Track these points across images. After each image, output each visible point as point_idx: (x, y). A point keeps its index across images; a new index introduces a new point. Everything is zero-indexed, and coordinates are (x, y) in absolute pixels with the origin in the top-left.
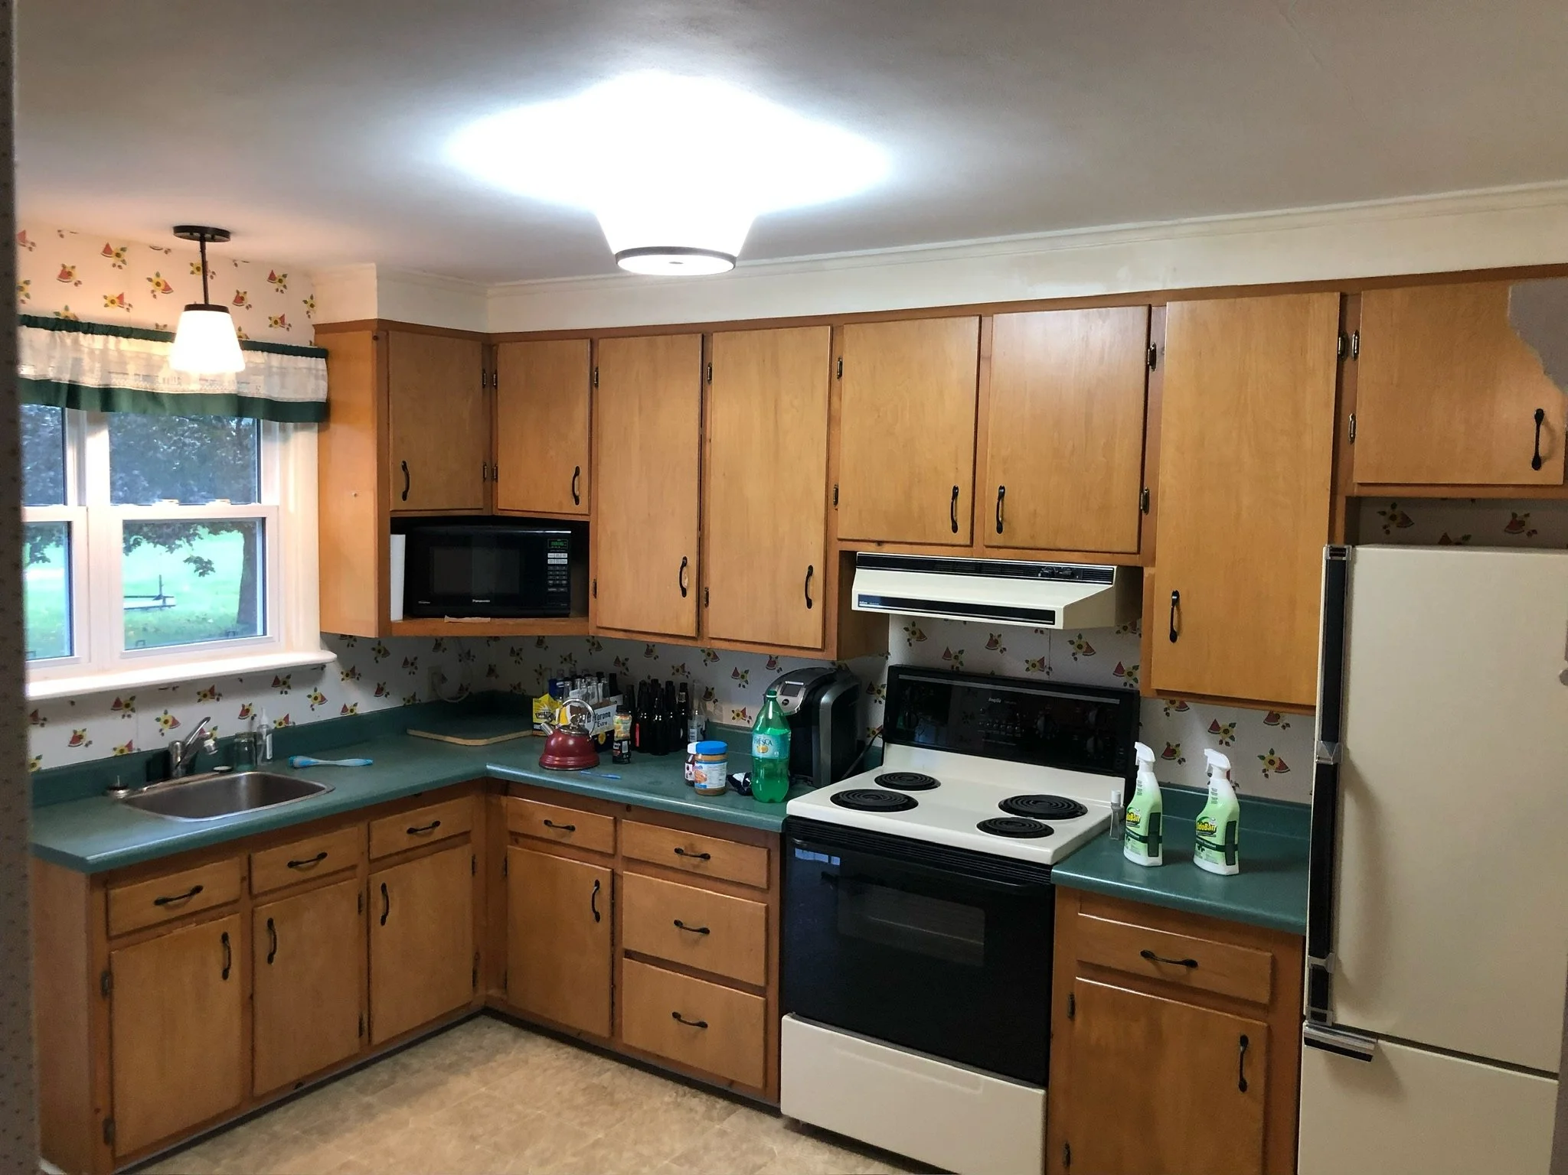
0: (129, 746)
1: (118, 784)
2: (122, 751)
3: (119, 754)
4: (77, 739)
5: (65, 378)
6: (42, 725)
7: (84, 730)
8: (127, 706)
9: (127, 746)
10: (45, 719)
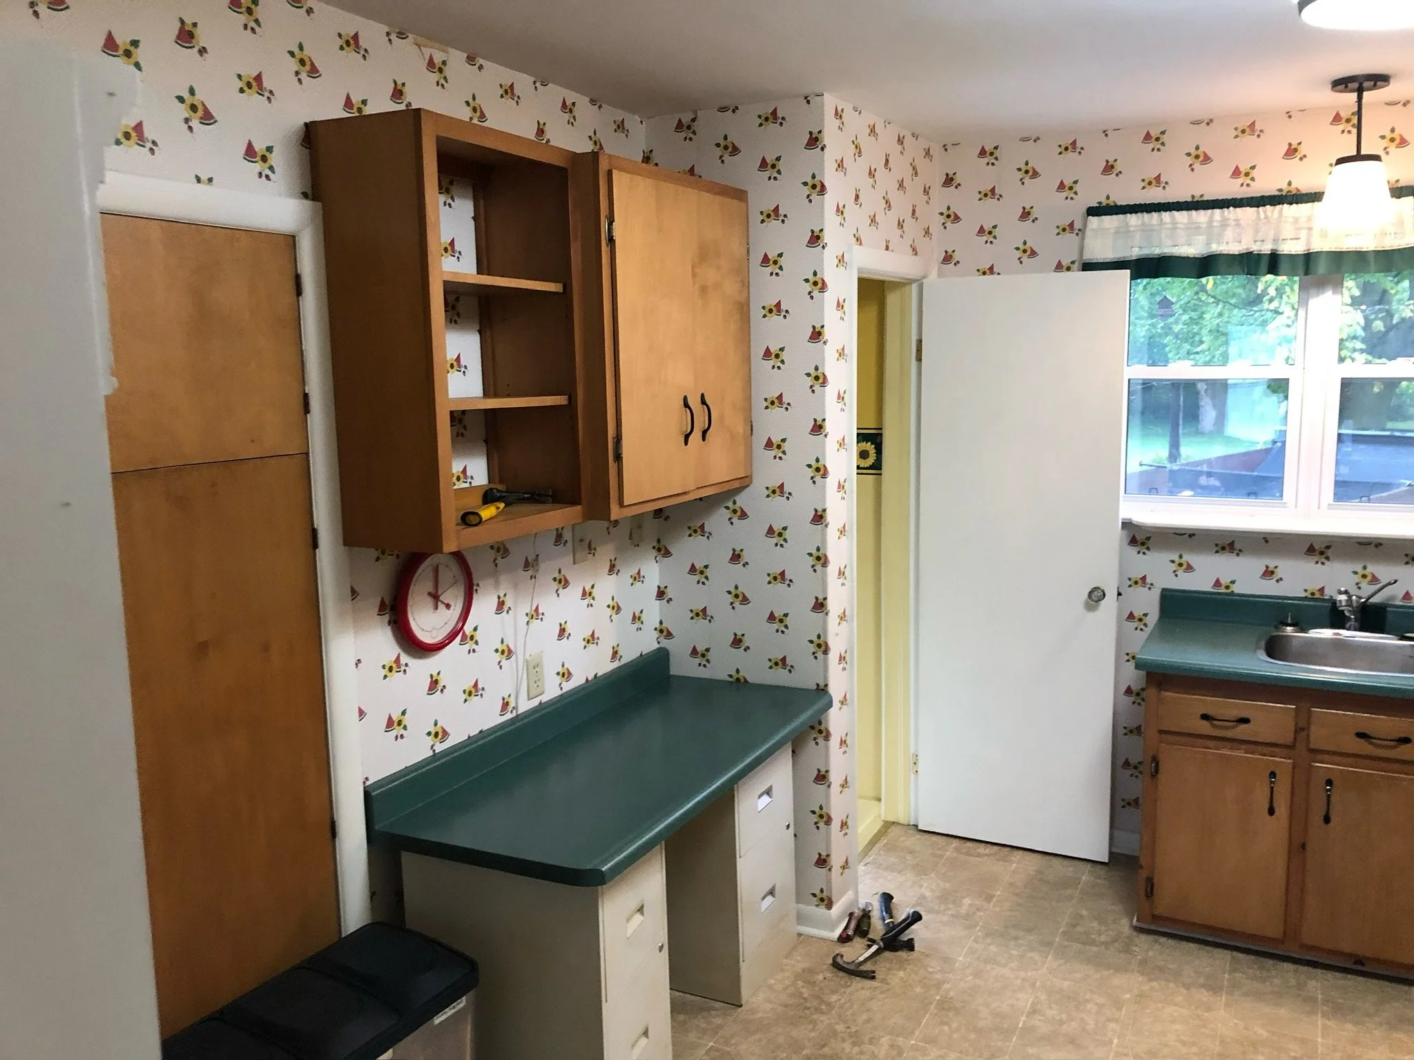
0: (1322, 590)
1: (1289, 622)
2: (1313, 594)
3: (1310, 596)
4: (1268, 573)
5: (1266, 248)
6: (1238, 555)
7: (1276, 567)
8: (1322, 553)
9: (1319, 590)
10: (1240, 550)
